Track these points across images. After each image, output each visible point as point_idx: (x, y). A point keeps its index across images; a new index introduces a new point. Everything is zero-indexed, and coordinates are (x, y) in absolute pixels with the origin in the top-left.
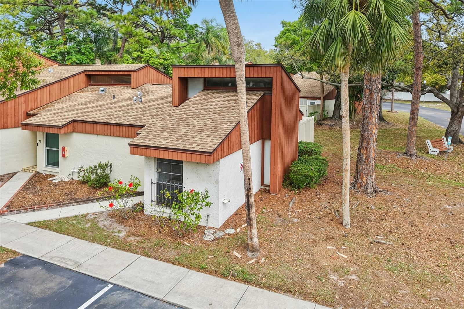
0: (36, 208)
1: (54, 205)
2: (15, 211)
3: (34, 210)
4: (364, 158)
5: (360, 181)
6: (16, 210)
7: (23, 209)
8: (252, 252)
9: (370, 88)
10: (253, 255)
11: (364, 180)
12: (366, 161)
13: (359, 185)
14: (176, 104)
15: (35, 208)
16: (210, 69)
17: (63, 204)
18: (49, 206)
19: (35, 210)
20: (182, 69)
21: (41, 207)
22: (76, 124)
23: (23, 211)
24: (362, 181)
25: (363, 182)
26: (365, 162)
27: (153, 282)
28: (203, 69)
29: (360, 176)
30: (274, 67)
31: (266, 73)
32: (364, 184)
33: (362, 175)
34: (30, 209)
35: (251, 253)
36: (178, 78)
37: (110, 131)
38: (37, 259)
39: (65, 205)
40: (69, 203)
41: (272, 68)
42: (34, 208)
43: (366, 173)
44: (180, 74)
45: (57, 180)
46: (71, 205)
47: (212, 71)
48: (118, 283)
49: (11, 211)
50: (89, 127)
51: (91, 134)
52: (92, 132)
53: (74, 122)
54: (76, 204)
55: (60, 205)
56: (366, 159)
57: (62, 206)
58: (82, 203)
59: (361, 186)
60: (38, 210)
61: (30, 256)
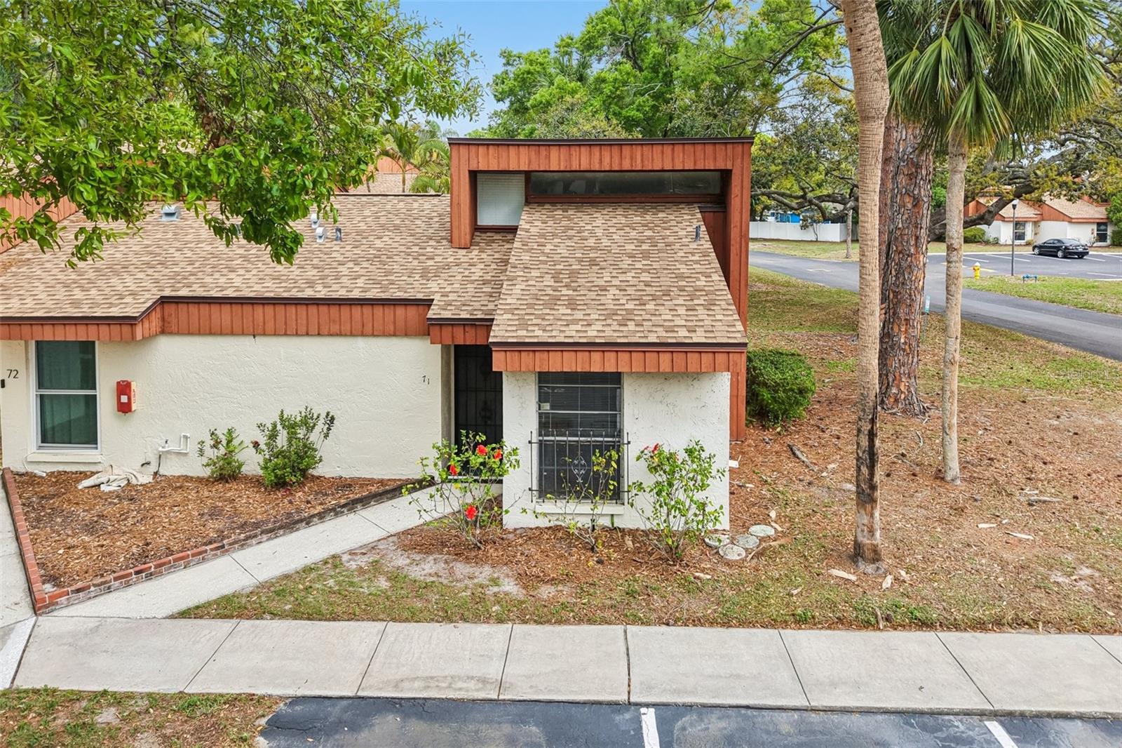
0: (156, 567)
1: (206, 551)
2: (92, 589)
3: (150, 576)
4: (902, 341)
5: (894, 390)
6: (95, 585)
7: (116, 579)
8: (874, 563)
9: (916, 192)
10: (878, 568)
11: (902, 389)
12: (907, 347)
13: (892, 400)
14: (463, 241)
15: (153, 570)
16: (564, 150)
17: (230, 544)
18: (193, 555)
19: (151, 574)
20: (482, 150)
21: (170, 562)
22: (170, 309)
23: (117, 583)
24: (899, 390)
25: (902, 392)
26: (904, 350)
27: (738, 676)
28: (542, 149)
29: (893, 381)
30: (736, 145)
31: (715, 159)
32: (903, 396)
33: (898, 377)
34: (137, 573)
35: (871, 566)
36: (467, 173)
37: (305, 322)
38: (349, 698)
39: (236, 546)
40: (247, 538)
41: (729, 147)
42: (151, 567)
43: (907, 372)
44: (476, 161)
45: (115, 484)
46: (254, 541)
47: (570, 155)
48: (664, 699)
49: (78, 591)
50: (224, 315)
51: (232, 333)
52: (237, 328)
53: (163, 302)
54: (265, 537)
55: (223, 547)
56: (905, 343)
57: (227, 551)
58: (281, 532)
59: (896, 401)
60: (161, 574)
61: (320, 697)
